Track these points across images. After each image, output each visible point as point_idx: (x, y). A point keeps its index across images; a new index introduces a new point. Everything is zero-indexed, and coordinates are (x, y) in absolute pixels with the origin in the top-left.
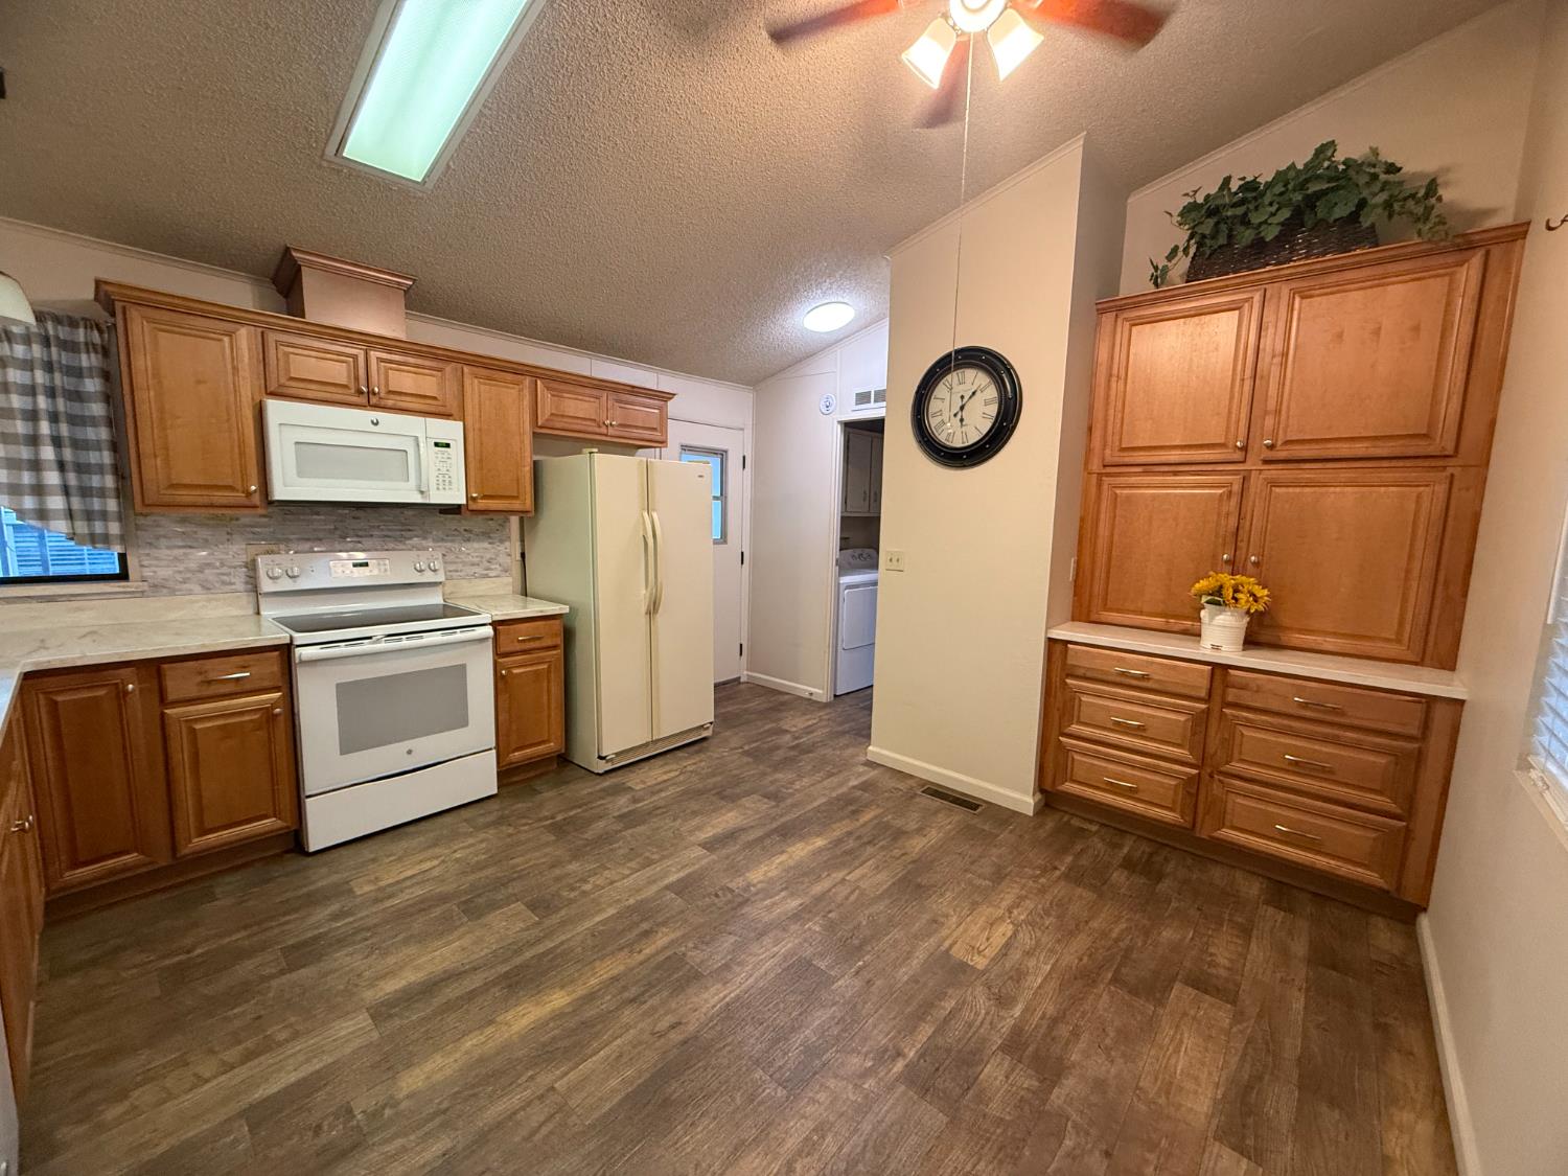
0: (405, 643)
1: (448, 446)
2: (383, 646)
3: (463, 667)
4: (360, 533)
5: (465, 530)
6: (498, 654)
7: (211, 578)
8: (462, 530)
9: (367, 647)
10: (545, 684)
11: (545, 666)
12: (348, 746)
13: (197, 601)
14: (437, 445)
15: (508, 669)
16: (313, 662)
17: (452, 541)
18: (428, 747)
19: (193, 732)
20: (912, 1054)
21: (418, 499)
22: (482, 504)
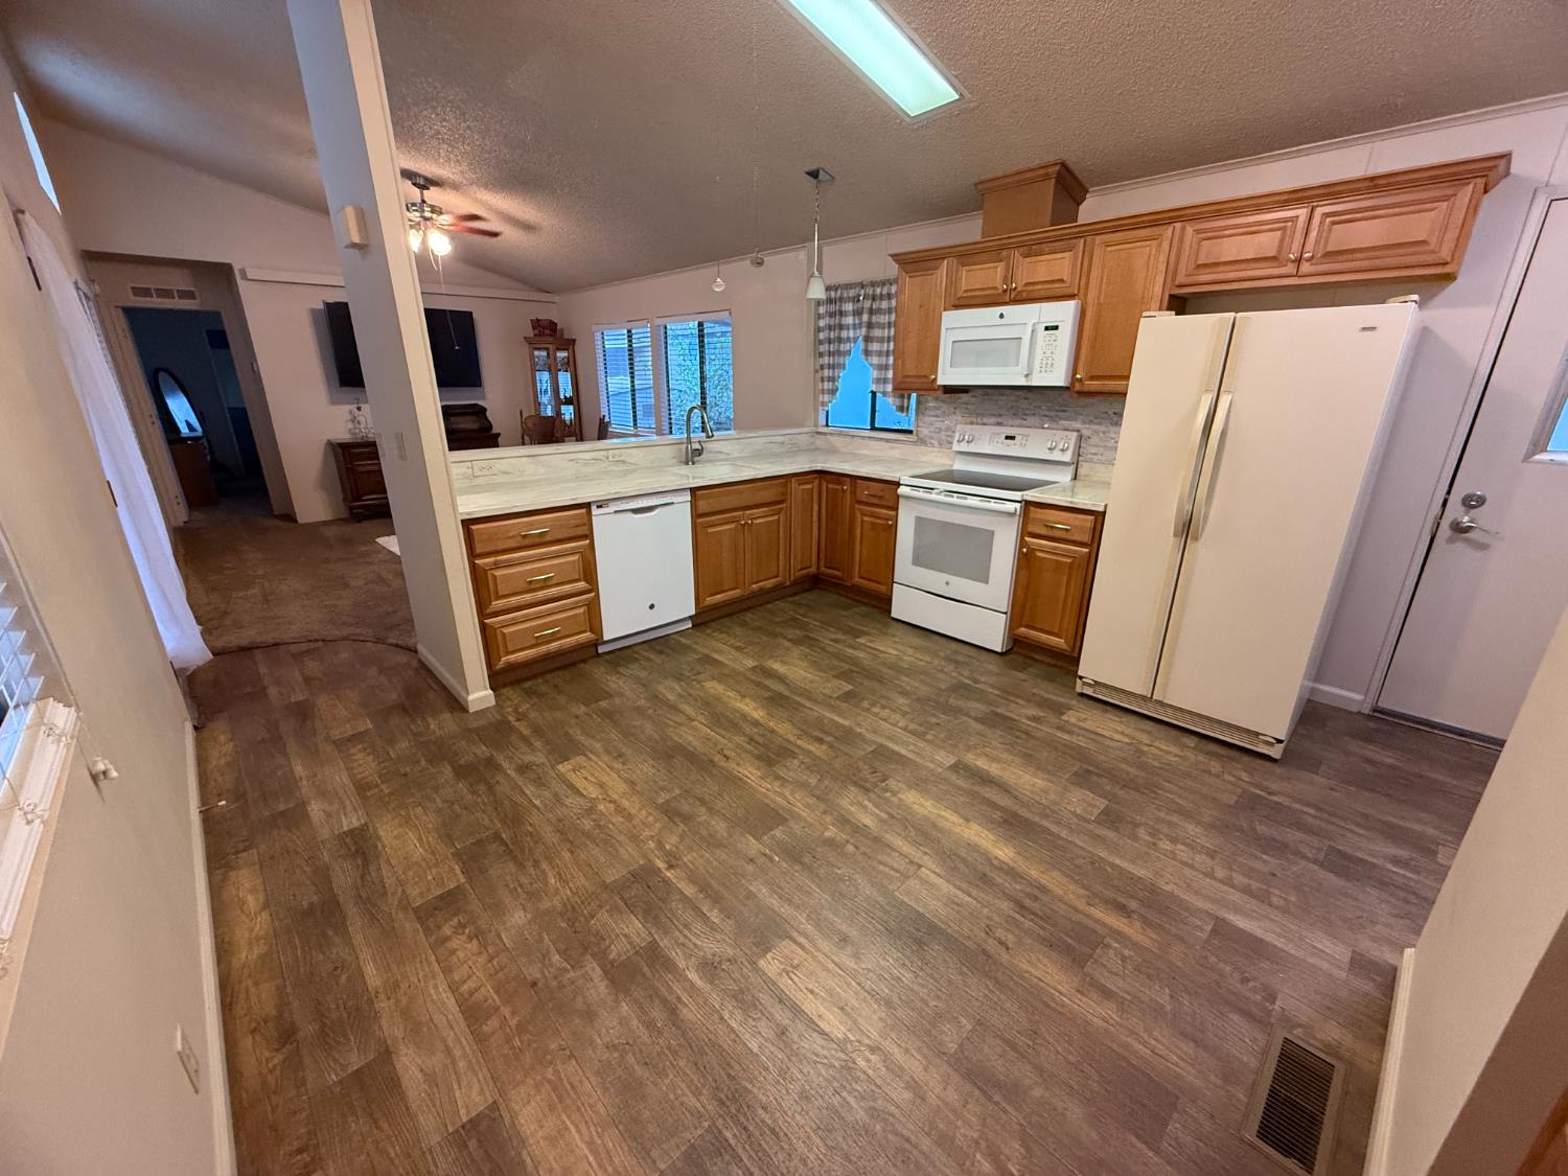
0: (955, 500)
1: (1056, 328)
2: (942, 498)
3: (992, 533)
4: (1027, 412)
5: (1115, 413)
6: (1024, 532)
7: (943, 438)
8: (1111, 412)
9: (933, 496)
10: (1065, 578)
11: (1069, 561)
12: (918, 560)
13: (933, 451)
14: (1047, 328)
15: (1032, 551)
16: (908, 498)
17: (1100, 424)
18: (961, 586)
19: (862, 521)
20: (669, 875)
21: (1022, 382)
22: (1094, 385)
